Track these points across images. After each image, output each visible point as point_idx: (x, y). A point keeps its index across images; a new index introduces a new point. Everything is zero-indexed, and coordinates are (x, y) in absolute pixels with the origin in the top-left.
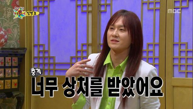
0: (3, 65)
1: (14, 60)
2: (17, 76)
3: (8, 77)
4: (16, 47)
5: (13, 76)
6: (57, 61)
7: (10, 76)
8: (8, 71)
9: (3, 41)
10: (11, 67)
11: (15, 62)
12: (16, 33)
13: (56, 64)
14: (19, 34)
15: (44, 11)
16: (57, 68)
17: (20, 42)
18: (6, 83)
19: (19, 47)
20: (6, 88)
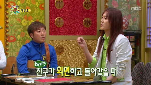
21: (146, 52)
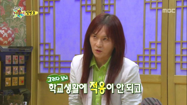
0: (10, 63)
1: (21, 58)
2: (24, 73)
3: (15, 74)
4: (23, 46)
5: (20, 73)
6: (62, 59)
7: (17, 74)
8: (15, 69)
9: (10, 40)
10: (18, 65)
11: (22, 60)
12: (22, 32)
13: (61, 62)
14: (25, 33)
15: (49, 11)
16: (62, 66)
17: (26, 41)
18: (13, 80)
19: (25, 46)
20: (13, 85)
21: (38, 80)
